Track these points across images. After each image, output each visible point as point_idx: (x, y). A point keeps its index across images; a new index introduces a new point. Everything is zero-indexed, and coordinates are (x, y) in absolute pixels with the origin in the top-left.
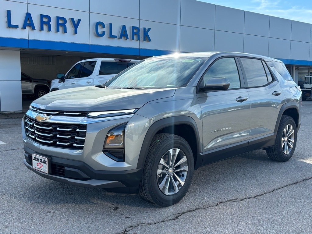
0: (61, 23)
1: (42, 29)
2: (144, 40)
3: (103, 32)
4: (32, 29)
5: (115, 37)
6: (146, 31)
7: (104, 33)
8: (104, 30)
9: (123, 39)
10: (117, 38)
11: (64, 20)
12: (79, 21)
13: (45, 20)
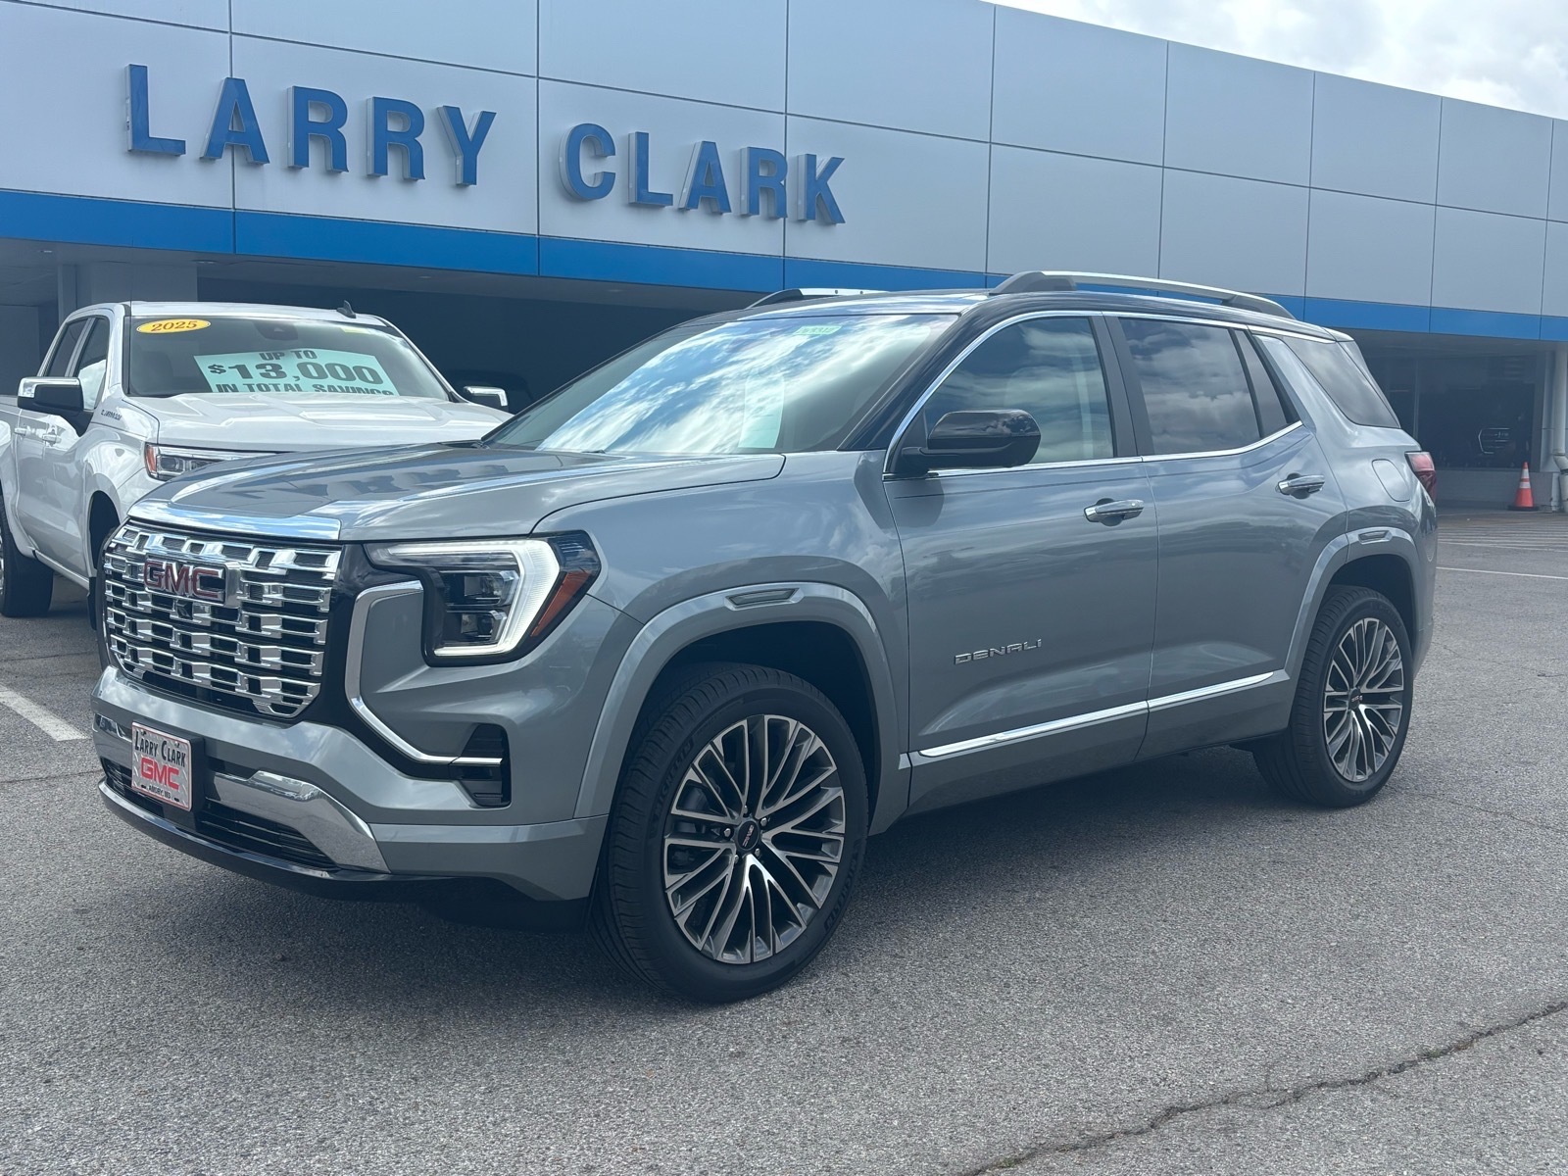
0: (397, 133)
1: (300, 161)
2: (810, 216)
3: (605, 174)
4: (251, 160)
5: (663, 200)
6: (817, 175)
7: (608, 180)
8: (611, 164)
9: (702, 210)
10: (672, 204)
11: (411, 114)
12: (486, 119)
13: (314, 117)
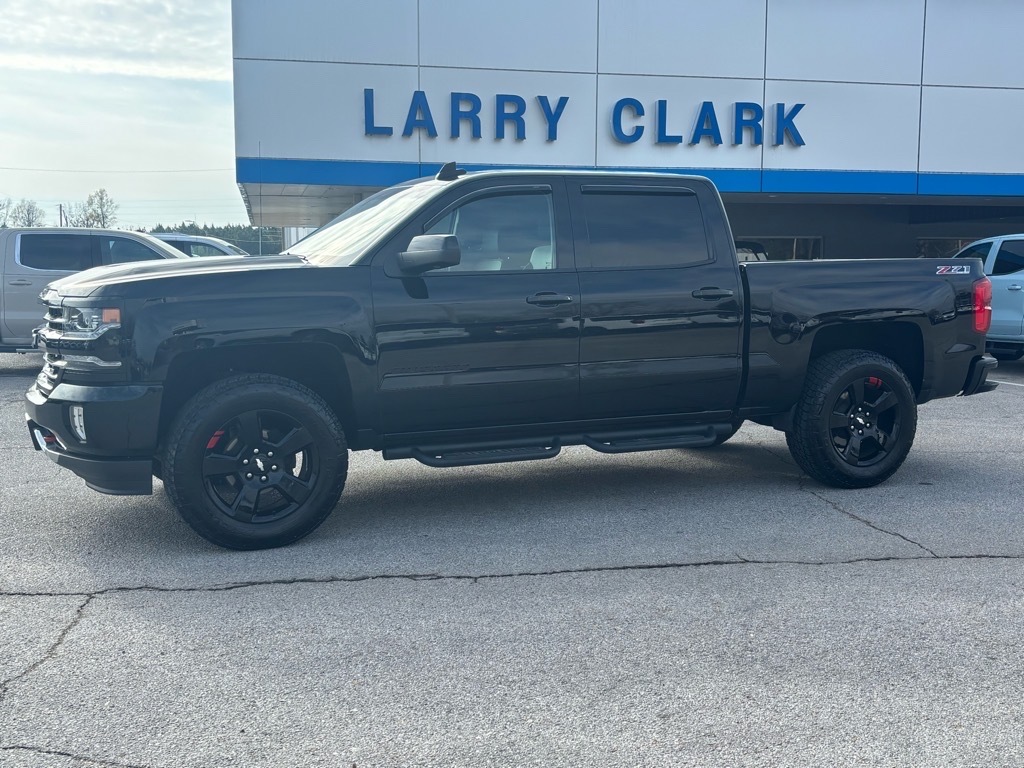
0: (510, 114)
1: (455, 134)
2: (779, 142)
3: (638, 127)
4: (428, 136)
5: (677, 140)
6: (785, 116)
7: (639, 131)
8: (641, 122)
9: (703, 144)
10: (682, 142)
11: (520, 103)
12: (563, 101)
13: (464, 108)
